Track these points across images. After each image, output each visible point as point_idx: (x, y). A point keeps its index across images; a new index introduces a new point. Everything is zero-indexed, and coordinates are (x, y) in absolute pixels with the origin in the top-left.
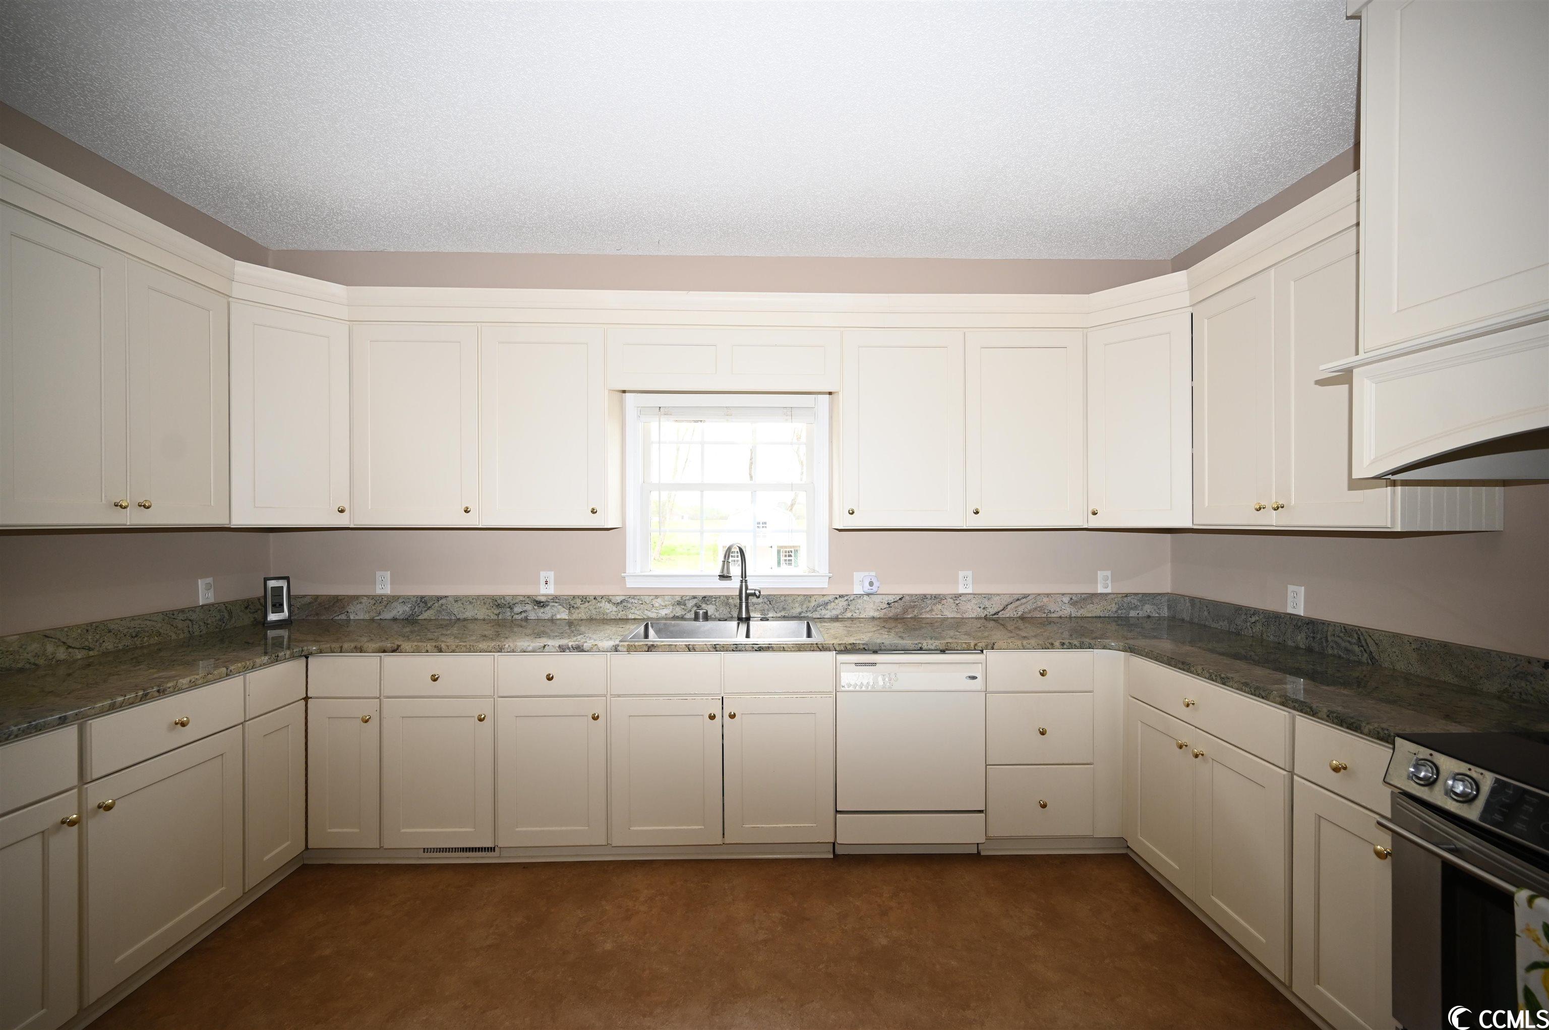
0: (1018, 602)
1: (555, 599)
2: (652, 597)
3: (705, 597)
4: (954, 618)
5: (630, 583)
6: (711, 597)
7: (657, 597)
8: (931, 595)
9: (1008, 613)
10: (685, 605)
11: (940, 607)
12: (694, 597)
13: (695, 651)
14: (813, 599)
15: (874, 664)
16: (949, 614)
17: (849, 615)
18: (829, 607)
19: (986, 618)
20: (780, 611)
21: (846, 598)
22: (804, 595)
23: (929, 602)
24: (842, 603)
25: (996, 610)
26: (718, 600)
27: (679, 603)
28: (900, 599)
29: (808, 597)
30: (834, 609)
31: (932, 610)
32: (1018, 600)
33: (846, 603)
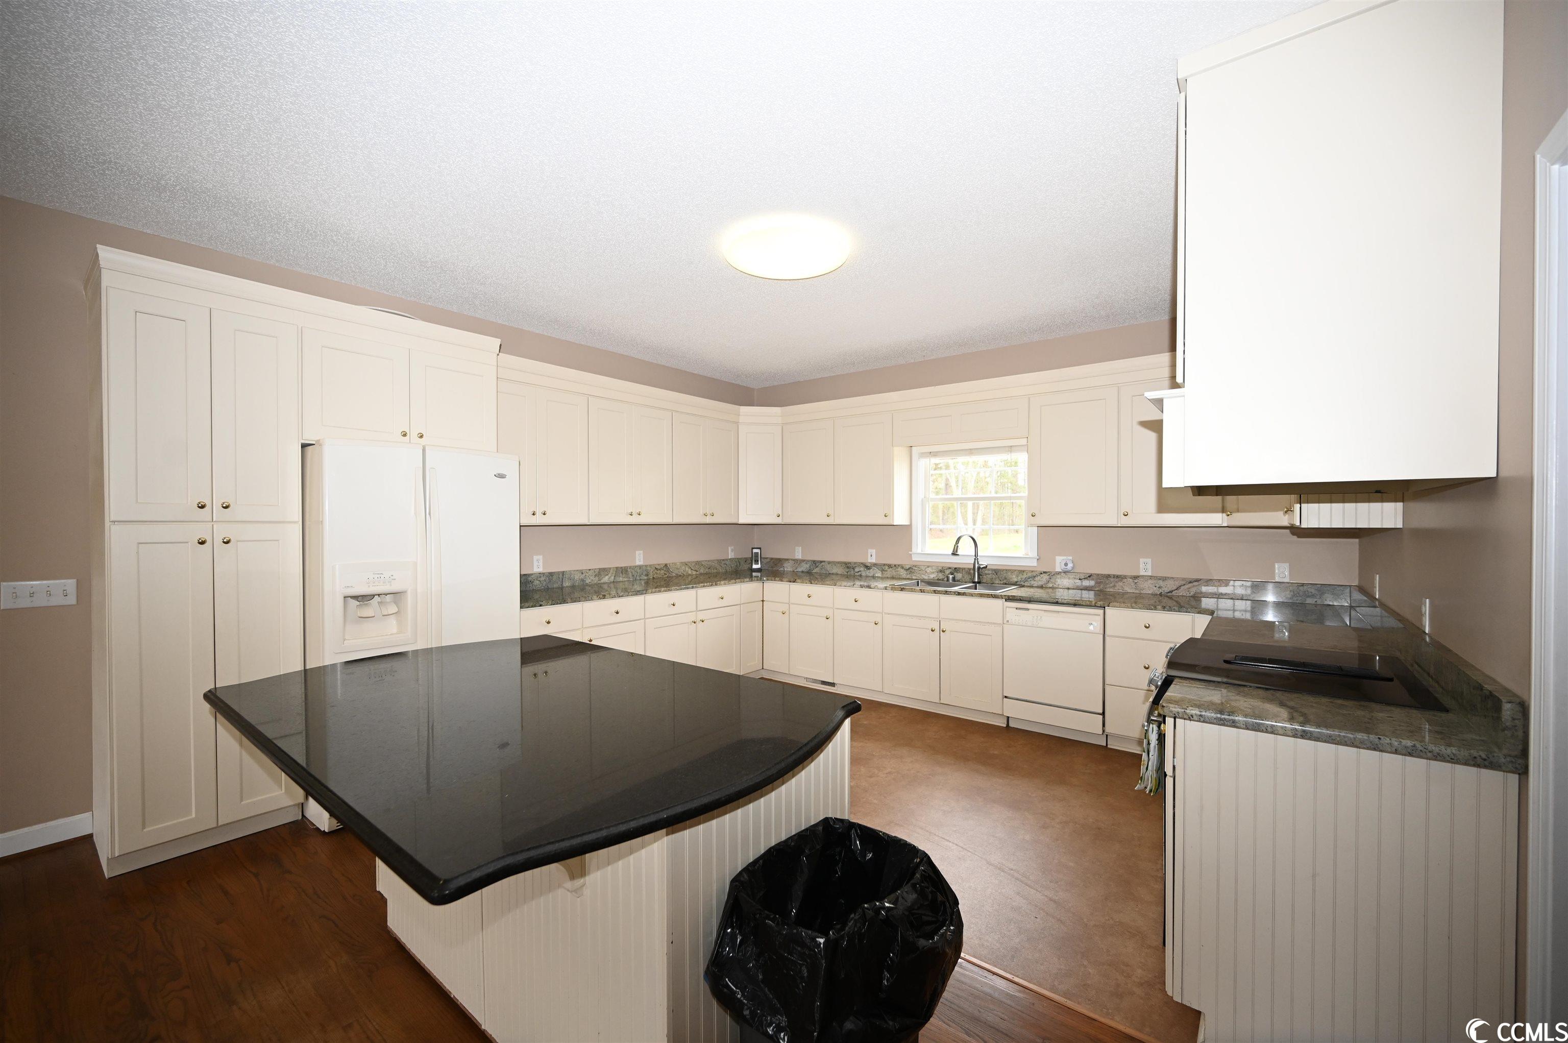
0: (1191, 585)
1: (875, 565)
2: (925, 567)
3: (956, 568)
4: (1133, 593)
5: (915, 558)
6: (960, 568)
7: (928, 567)
8: (1114, 575)
9: (1181, 592)
10: (944, 572)
11: (1121, 584)
12: (950, 568)
13: (924, 592)
14: (1025, 574)
15: (1028, 609)
16: (1128, 589)
17: (1051, 585)
18: (1036, 579)
19: (1161, 594)
20: (1003, 580)
21: (1048, 574)
22: (1019, 571)
23: (1112, 579)
24: (1045, 577)
25: (1170, 589)
26: (964, 570)
27: (941, 571)
28: (1089, 577)
29: (1022, 572)
30: (1039, 580)
31: (1114, 586)
32: (1190, 582)
33: (1048, 577)
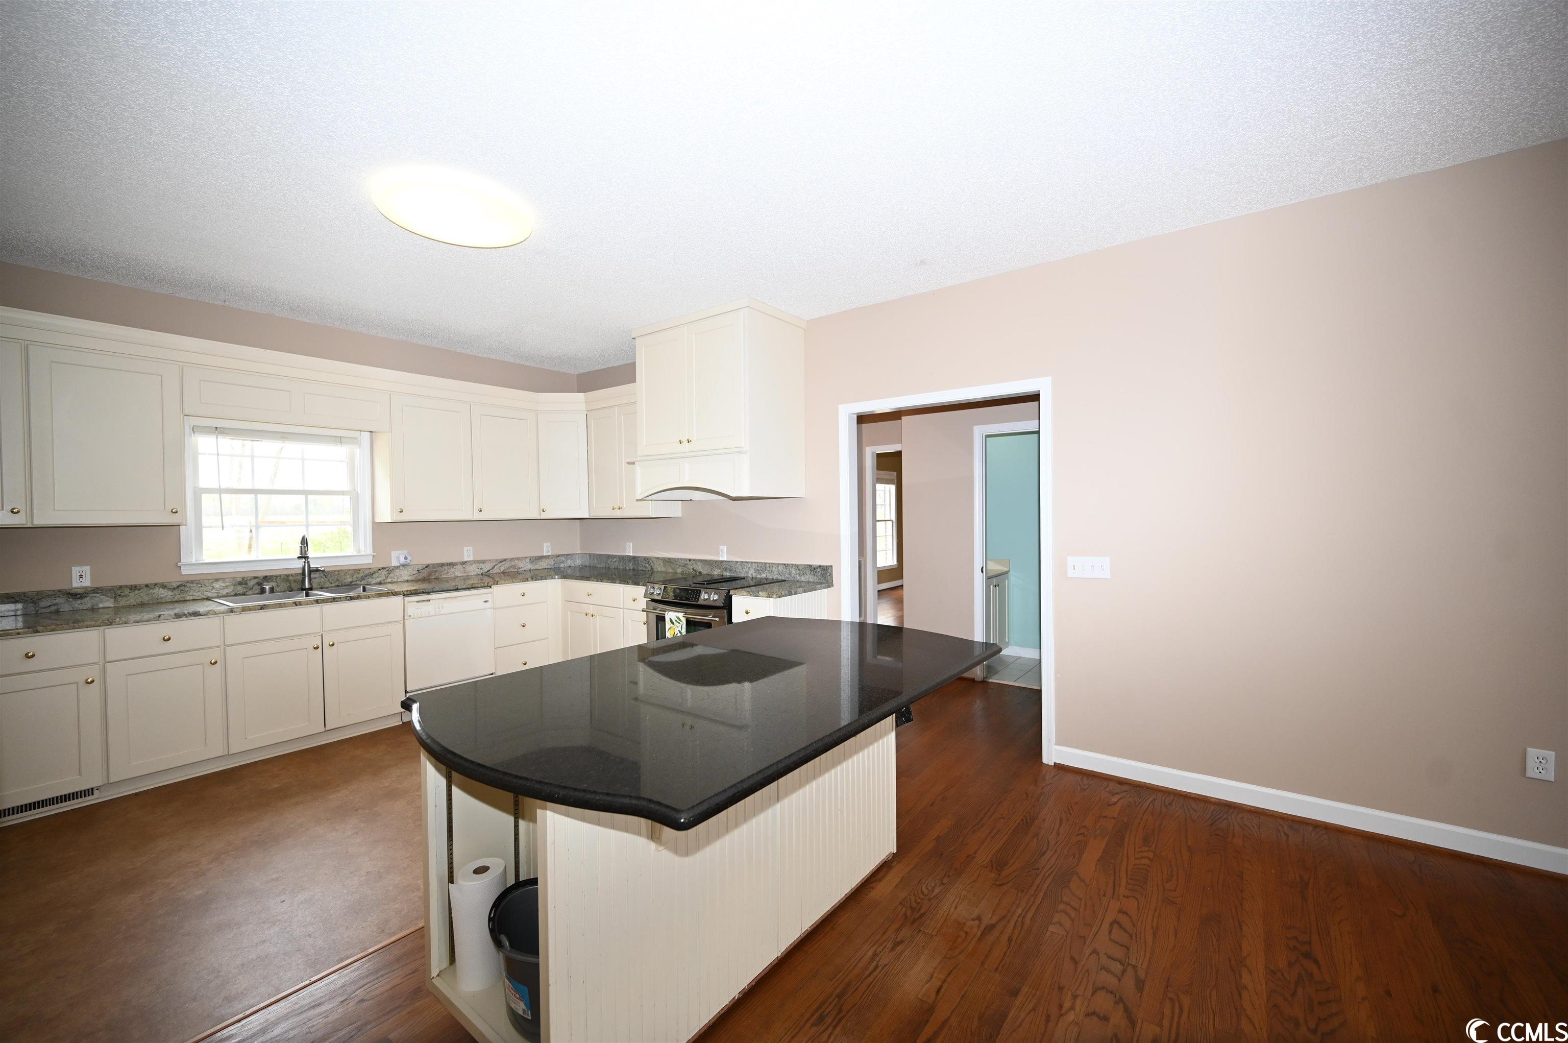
0: (501, 563)
1: (96, 591)
2: (212, 581)
3: (266, 577)
4: (462, 576)
5: (185, 571)
6: (272, 576)
7: (217, 580)
8: (447, 563)
9: (495, 571)
11: (453, 570)
12: (256, 578)
14: (361, 572)
15: (431, 599)
16: (458, 574)
17: (390, 580)
18: (374, 576)
19: (482, 574)
20: (335, 582)
21: (387, 569)
22: (354, 570)
23: (446, 567)
24: (384, 572)
25: (488, 569)
26: (278, 578)
27: (240, 583)
28: (426, 567)
29: (357, 571)
30: (378, 577)
31: (448, 573)
32: (501, 562)
33: (386, 573)
